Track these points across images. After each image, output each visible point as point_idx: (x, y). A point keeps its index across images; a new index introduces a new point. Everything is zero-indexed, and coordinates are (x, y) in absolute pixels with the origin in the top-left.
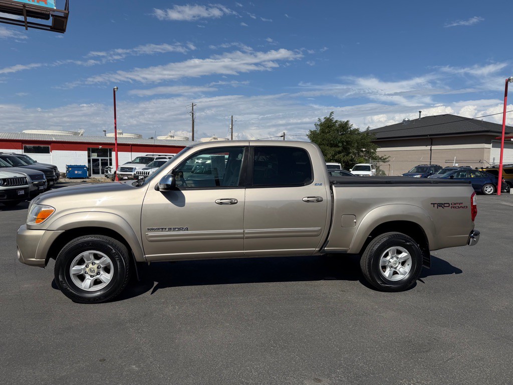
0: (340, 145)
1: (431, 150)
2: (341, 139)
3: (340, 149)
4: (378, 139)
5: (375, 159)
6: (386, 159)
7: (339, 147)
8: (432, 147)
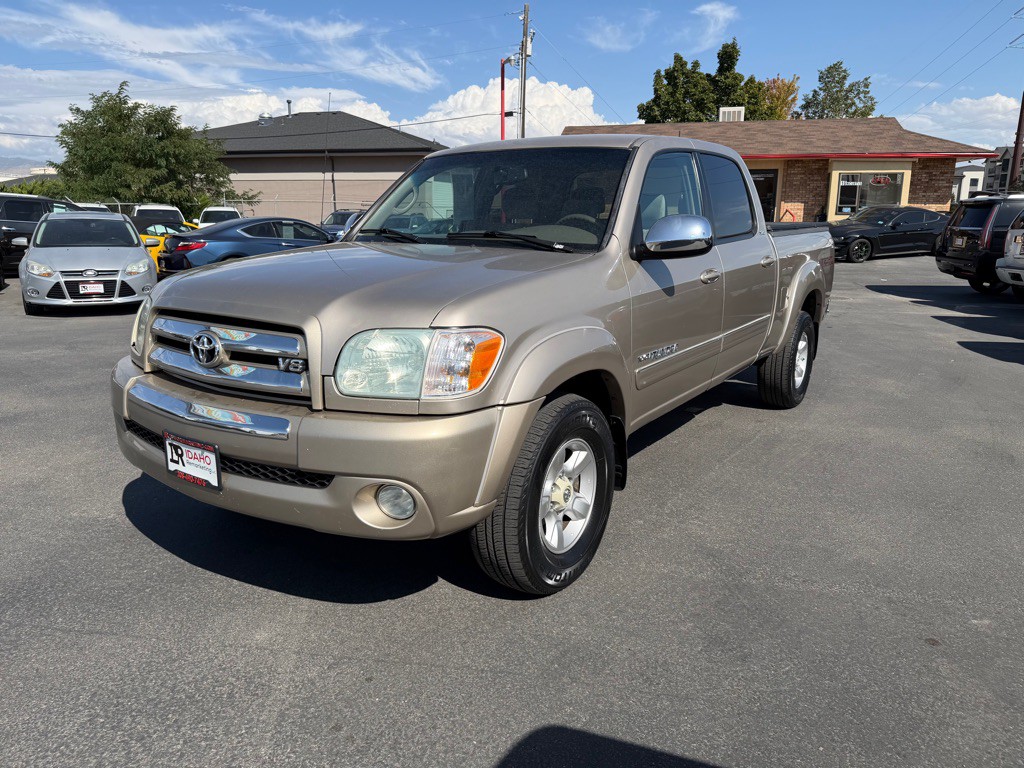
0: (163, 163)
1: (333, 181)
2: (163, 148)
3: (164, 171)
4: (229, 153)
5: (231, 196)
6: (253, 197)
7: (159, 167)
8: (335, 174)
